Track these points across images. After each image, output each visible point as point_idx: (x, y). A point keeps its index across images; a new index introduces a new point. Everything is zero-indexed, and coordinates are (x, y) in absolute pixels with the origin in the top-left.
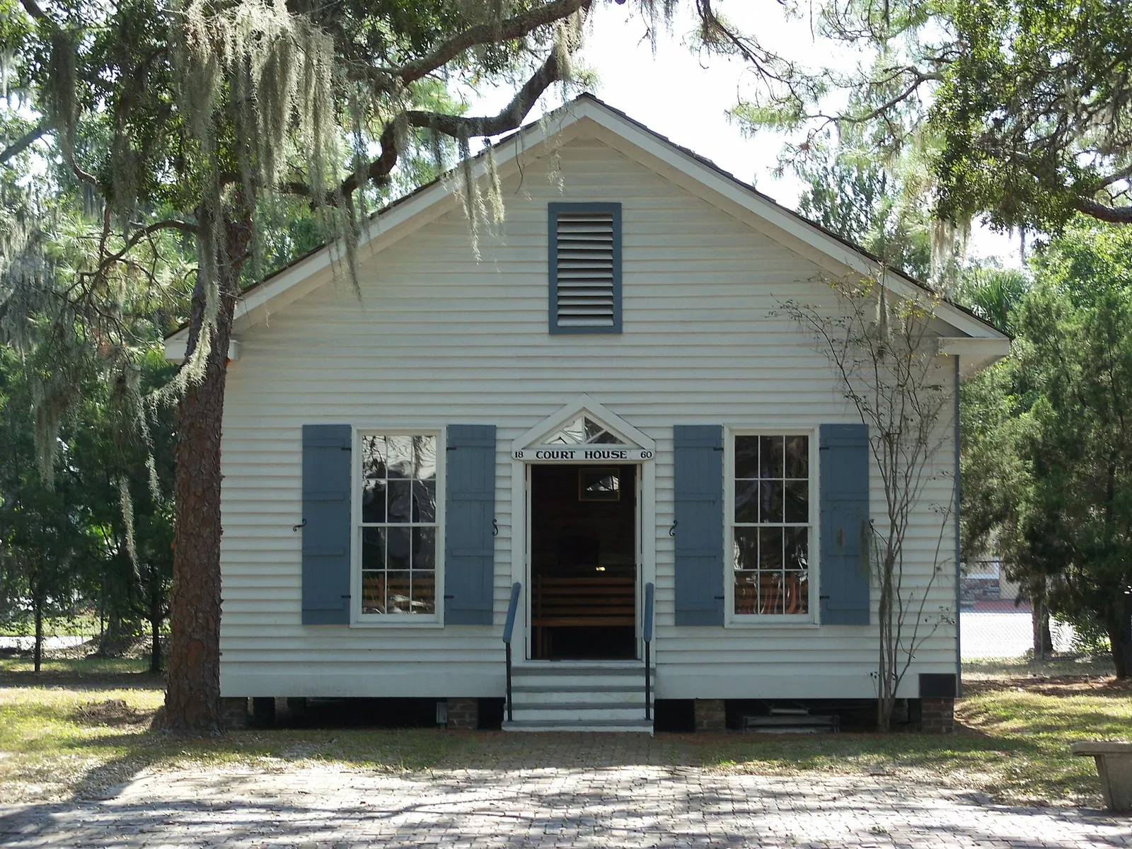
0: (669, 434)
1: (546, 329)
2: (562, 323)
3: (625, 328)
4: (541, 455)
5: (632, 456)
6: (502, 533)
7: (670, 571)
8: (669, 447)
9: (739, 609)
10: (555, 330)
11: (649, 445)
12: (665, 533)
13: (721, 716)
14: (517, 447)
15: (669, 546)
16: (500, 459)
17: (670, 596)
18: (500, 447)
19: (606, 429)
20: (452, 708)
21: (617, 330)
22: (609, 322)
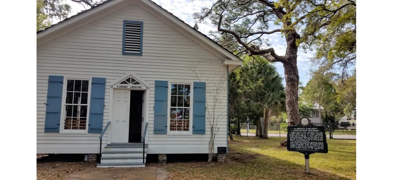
0: (154, 83)
1: (121, 53)
2: (126, 52)
3: (143, 54)
4: (118, 87)
5: (143, 88)
6: (106, 107)
7: (153, 119)
8: (154, 86)
9: (171, 129)
10: (124, 54)
11: (148, 86)
12: (152, 109)
13: (165, 158)
14: (111, 84)
15: (153, 112)
16: (107, 87)
17: (153, 126)
18: (107, 84)
19: (137, 80)
20: (89, 157)
21: (140, 55)
22: (139, 52)
